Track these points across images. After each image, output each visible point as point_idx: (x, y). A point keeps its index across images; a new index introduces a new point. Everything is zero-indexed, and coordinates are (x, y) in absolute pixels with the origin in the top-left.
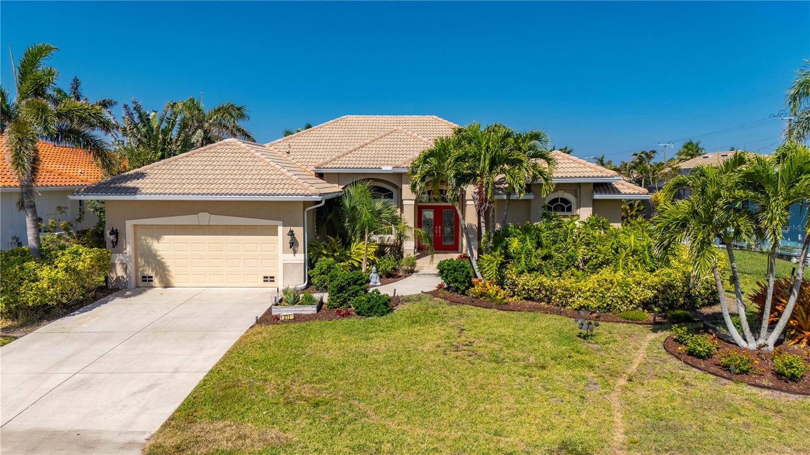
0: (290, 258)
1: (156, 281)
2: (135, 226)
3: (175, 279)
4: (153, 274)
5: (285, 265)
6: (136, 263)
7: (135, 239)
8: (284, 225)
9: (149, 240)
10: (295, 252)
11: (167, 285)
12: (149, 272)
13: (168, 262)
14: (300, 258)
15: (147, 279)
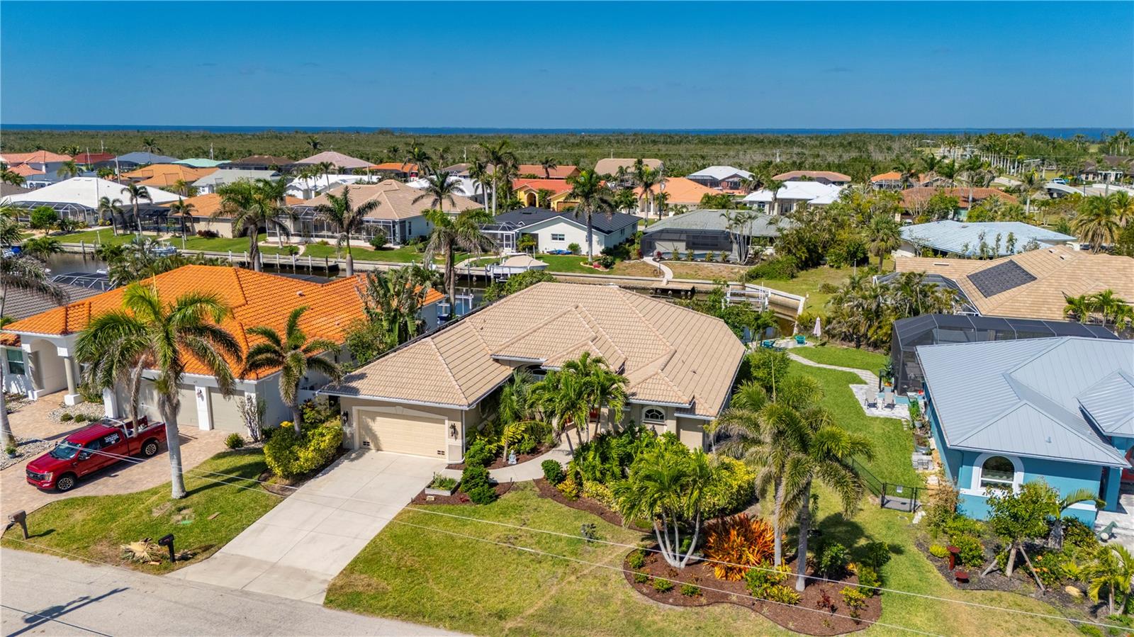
0: (452, 441)
1: (372, 446)
2: (359, 410)
3: (383, 446)
4: (370, 441)
5: (449, 446)
6: (360, 432)
7: (359, 418)
8: (449, 420)
9: (369, 420)
10: (456, 438)
11: (379, 449)
12: (368, 440)
13: (379, 434)
14: (459, 442)
15: (366, 444)
